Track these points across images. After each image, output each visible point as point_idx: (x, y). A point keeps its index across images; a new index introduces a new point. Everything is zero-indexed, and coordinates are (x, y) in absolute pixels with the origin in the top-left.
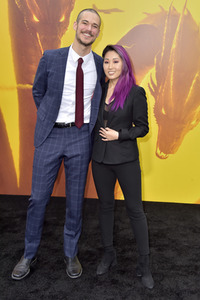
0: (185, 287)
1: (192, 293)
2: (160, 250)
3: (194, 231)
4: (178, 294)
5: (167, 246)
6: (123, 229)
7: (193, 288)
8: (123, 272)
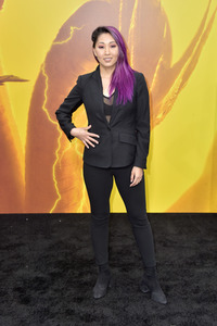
0: (154, 312)
1: (163, 318)
2: (124, 270)
3: (165, 245)
4: (145, 321)
5: (133, 264)
6: (80, 248)
7: (163, 313)
8: (79, 300)
